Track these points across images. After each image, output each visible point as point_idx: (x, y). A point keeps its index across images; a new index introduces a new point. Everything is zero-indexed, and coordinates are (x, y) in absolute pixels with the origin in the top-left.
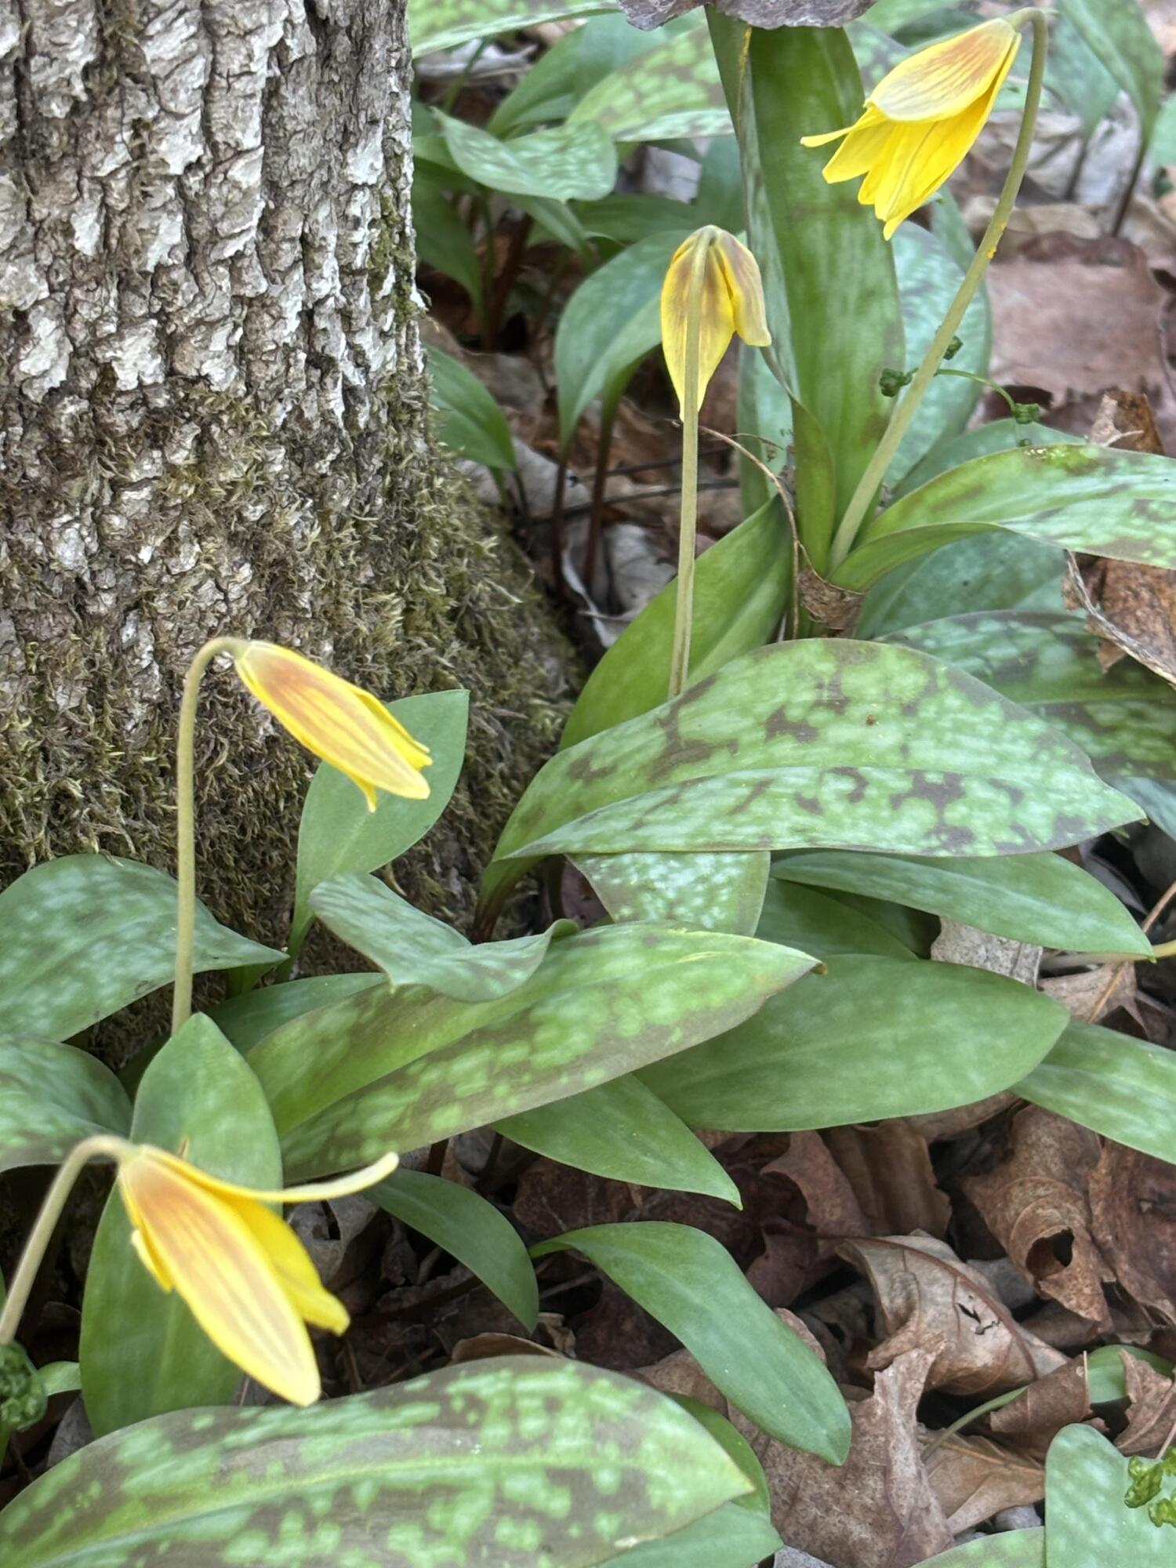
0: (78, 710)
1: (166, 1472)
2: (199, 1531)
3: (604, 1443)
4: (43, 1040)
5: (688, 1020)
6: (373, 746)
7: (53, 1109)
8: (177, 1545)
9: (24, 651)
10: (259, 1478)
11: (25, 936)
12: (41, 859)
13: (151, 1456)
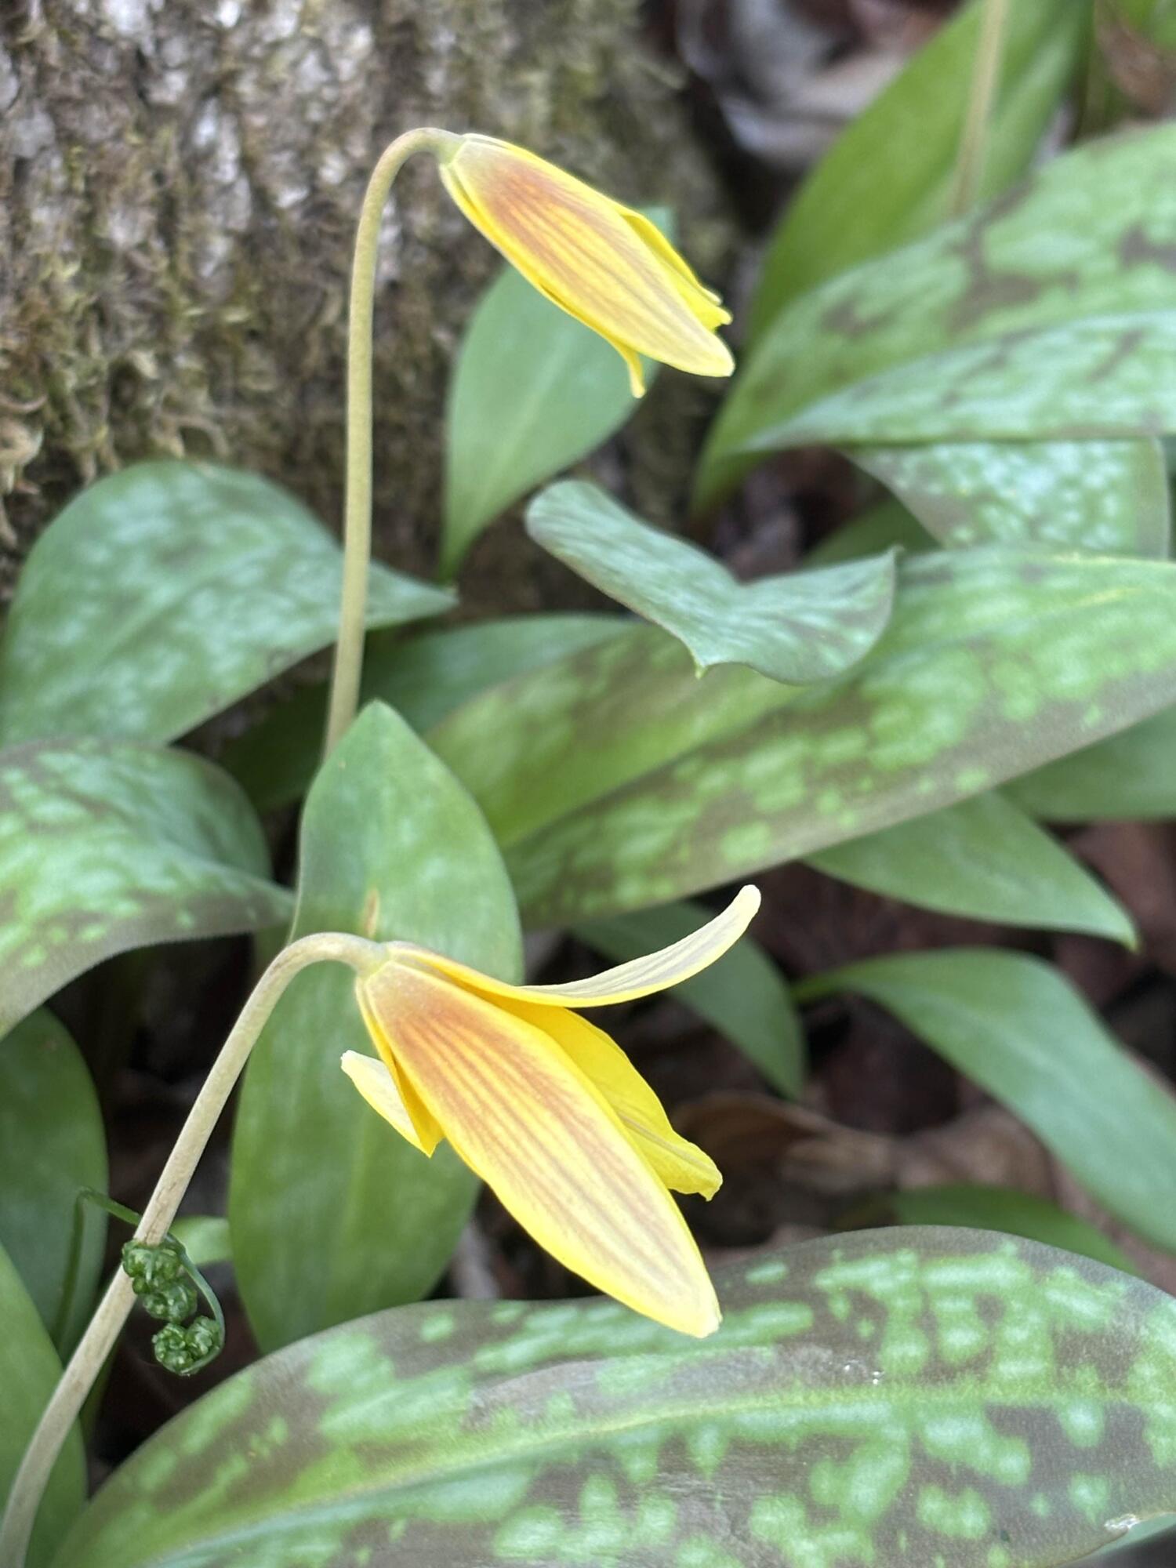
0: (143, 247)
1: (390, 1407)
2: (448, 1504)
3: (1073, 1366)
4: (139, 741)
5: (1109, 693)
6: (650, 295)
7: (170, 852)
8: (419, 1528)
9: (67, 160)
10: (539, 1421)
11: (93, 585)
12: (102, 470)
13: (362, 1381)
